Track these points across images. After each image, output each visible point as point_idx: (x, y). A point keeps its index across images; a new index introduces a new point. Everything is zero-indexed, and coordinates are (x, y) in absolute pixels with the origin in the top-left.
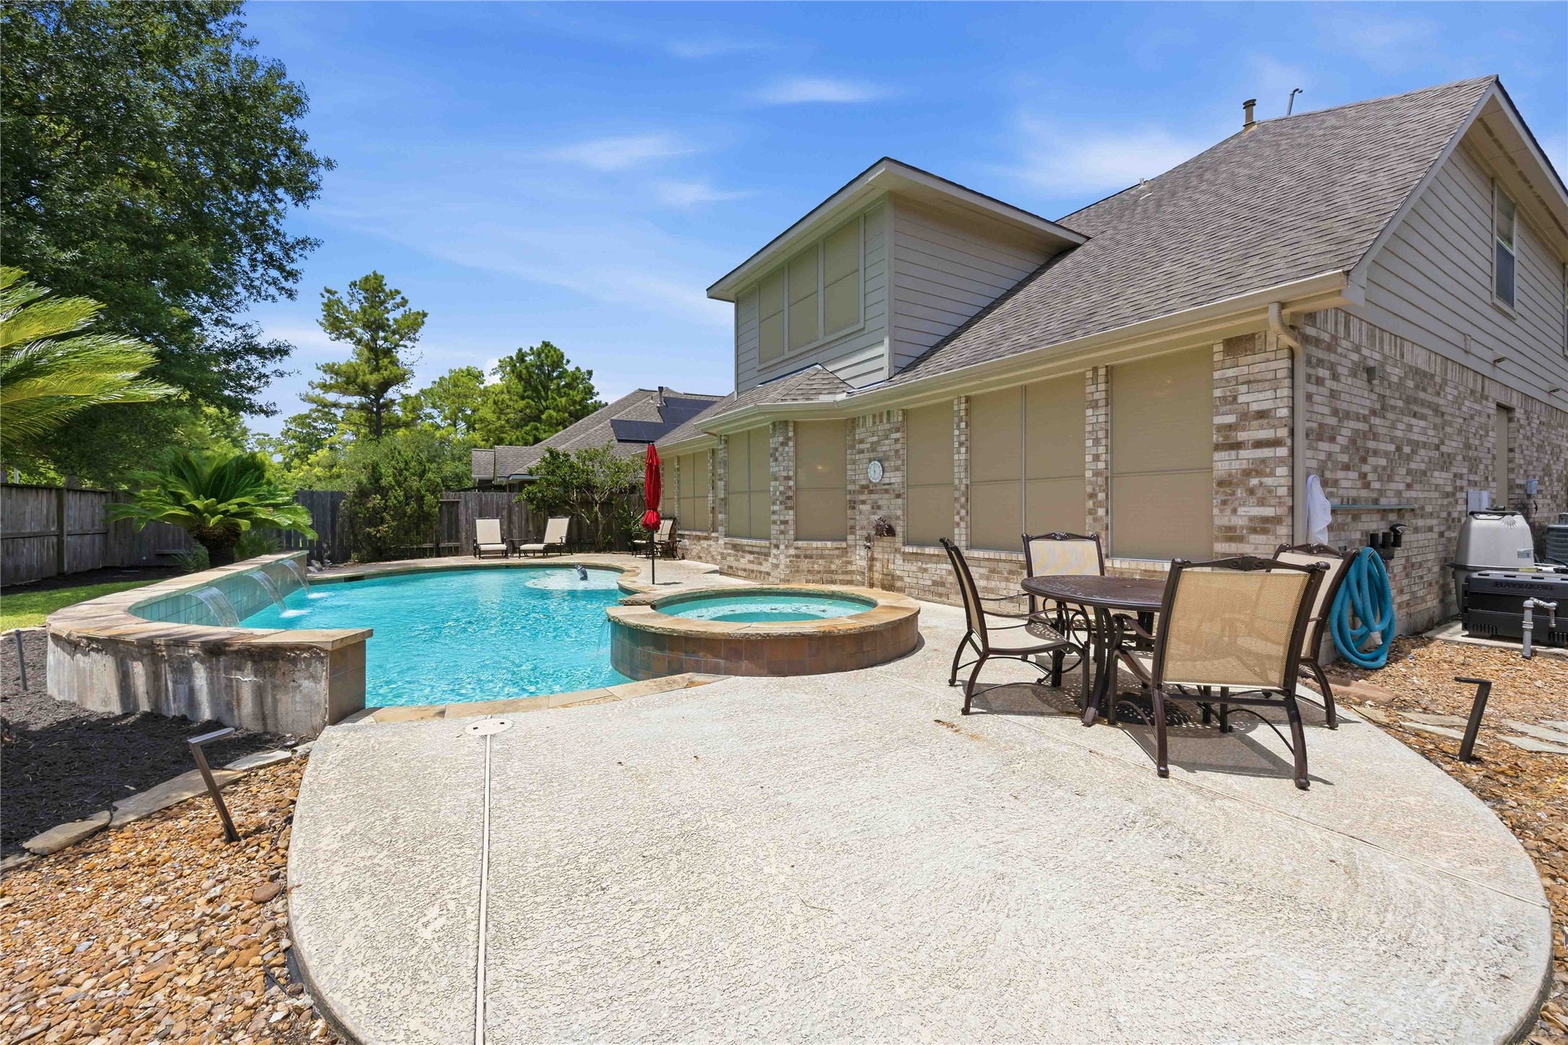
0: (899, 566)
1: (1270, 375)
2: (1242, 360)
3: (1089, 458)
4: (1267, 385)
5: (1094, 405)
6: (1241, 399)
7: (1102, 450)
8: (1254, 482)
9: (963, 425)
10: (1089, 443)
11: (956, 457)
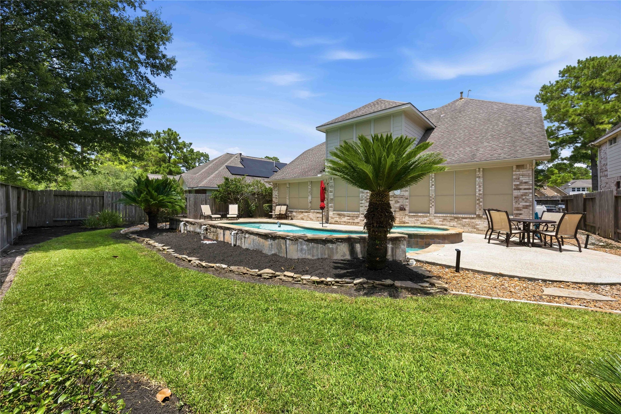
0: (407, 219)
1: (528, 174)
2: (521, 170)
3: (477, 190)
4: (527, 176)
5: (479, 177)
6: (520, 179)
7: (481, 188)
8: (524, 197)
9: (433, 180)
10: (477, 187)
11: (431, 188)
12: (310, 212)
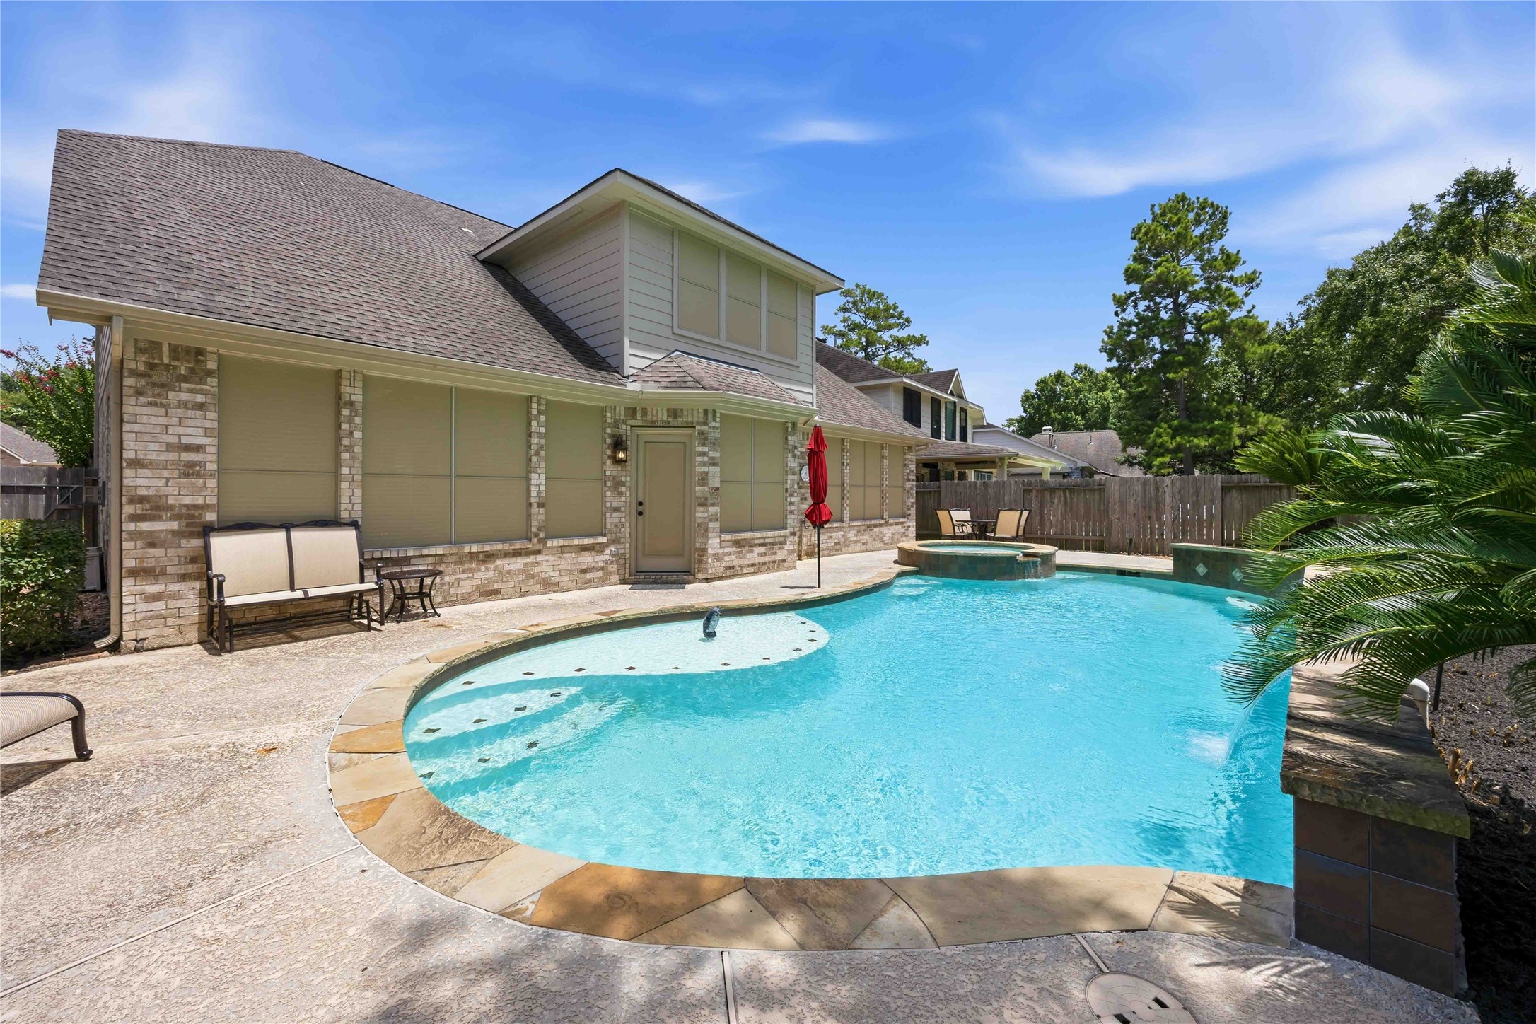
12: (538, 552)
